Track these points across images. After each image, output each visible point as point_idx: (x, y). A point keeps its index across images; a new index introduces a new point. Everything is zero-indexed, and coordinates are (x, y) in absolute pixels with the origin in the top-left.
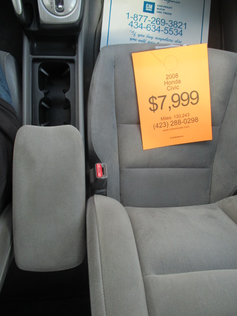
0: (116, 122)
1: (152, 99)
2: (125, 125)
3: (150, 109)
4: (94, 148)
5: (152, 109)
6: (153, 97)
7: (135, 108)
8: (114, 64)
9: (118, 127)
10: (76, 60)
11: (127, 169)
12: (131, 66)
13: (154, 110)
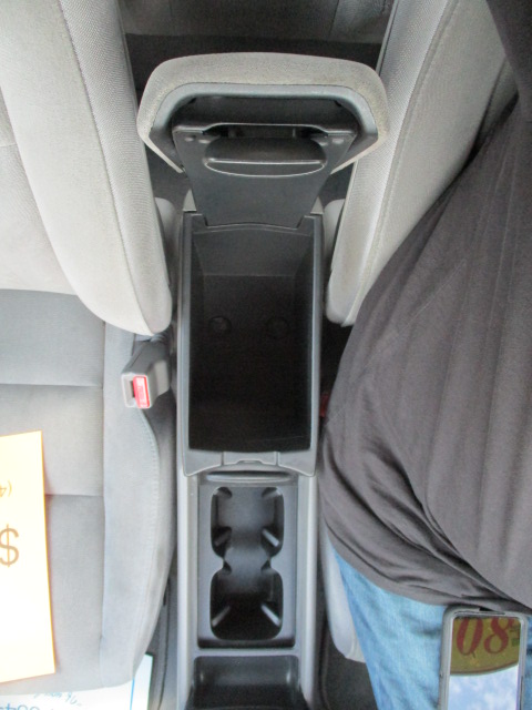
0: (106, 499)
1: (12, 558)
2: (84, 494)
3: (16, 535)
4: (154, 444)
5: (11, 534)
6: (9, 563)
7: (54, 536)
8: (99, 642)
9: (101, 489)
10: (196, 648)
11: (83, 384)
12: (58, 640)
13: (8, 530)
